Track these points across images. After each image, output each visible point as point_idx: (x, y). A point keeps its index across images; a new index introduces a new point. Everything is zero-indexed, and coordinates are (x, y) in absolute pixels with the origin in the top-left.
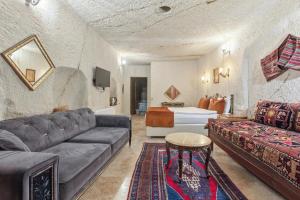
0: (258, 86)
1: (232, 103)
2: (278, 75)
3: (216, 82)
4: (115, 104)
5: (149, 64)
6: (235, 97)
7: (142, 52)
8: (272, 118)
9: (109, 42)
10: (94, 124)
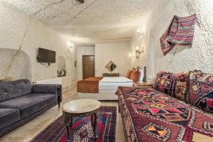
0: (159, 60)
1: (145, 73)
2: (170, 50)
3: (137, 58)
4: (65, 75)
5: (94, 46)
6: (147, 69)
7: (84, 37)
8: (163, 86)
9: (55, 29)
10: (29, 91)
